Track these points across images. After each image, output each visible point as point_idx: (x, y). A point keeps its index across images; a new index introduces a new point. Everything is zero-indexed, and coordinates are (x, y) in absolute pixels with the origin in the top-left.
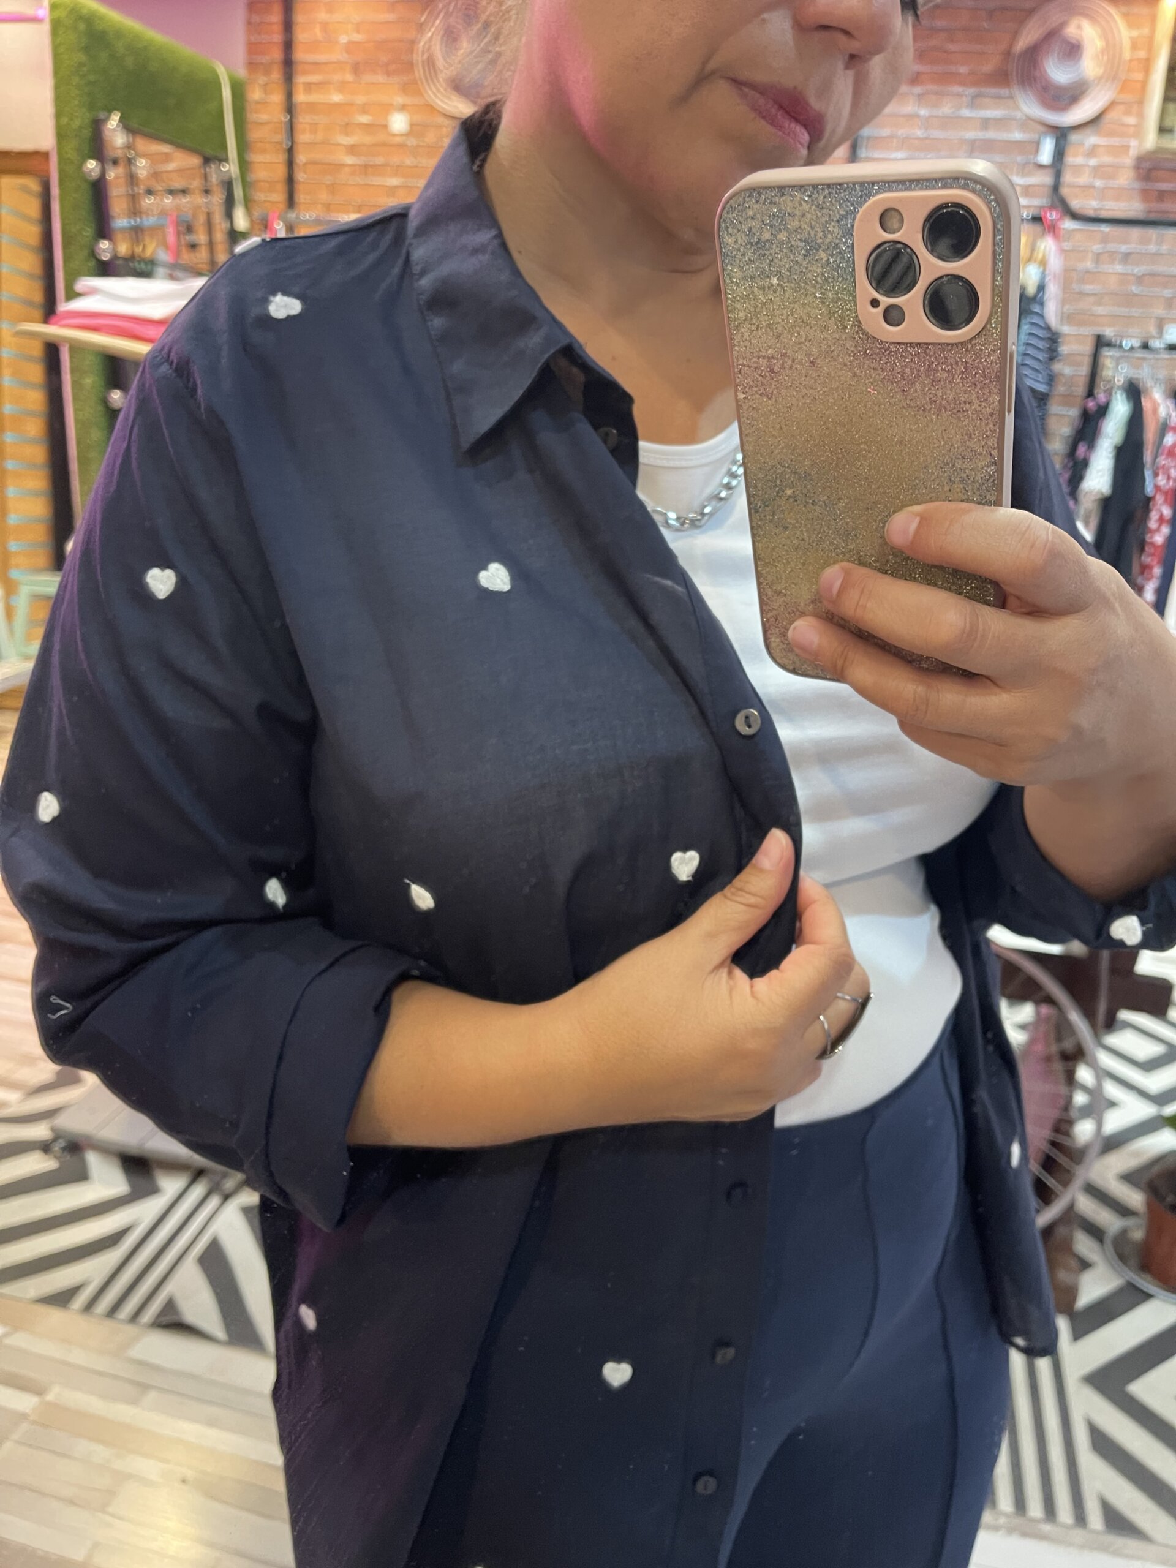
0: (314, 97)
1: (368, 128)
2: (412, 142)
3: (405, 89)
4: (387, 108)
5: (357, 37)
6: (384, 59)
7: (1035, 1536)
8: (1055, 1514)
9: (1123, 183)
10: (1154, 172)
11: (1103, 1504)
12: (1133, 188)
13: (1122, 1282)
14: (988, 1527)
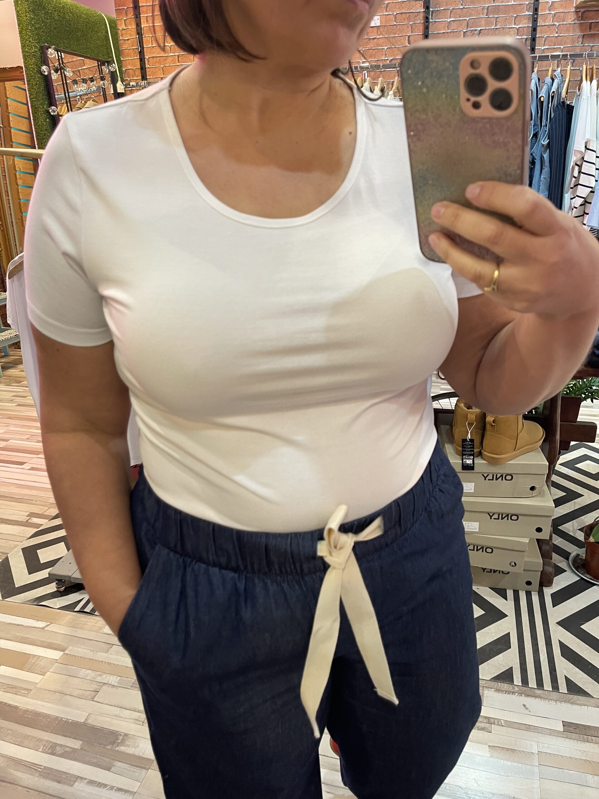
7: (533, 696)
8: (543, 686)
9: (570, 21)
10: (586, 13)
11: (567, 679)
12: (575, 23)
13: (579, 578)
14: (509, 693)
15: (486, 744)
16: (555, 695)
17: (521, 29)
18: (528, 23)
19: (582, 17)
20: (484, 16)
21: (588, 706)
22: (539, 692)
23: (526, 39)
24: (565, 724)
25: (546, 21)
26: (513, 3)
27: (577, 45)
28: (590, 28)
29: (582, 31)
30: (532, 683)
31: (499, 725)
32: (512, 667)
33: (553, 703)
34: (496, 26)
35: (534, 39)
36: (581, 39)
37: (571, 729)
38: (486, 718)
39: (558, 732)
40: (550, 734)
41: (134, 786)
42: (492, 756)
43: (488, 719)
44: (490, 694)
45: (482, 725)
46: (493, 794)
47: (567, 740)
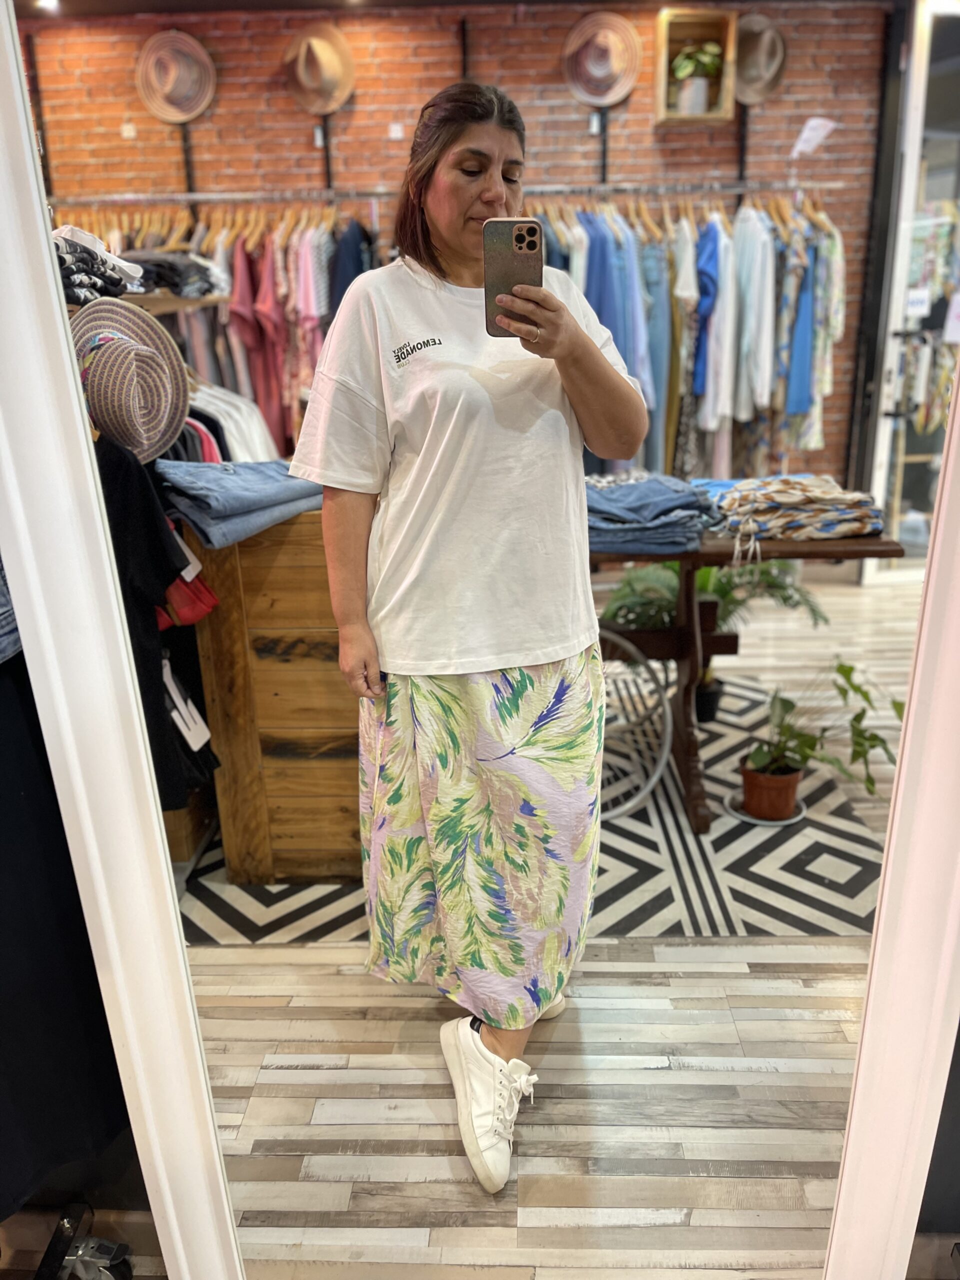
0: (59, 116)
1: (104, 136)
2: (140, 144)
3: (130, 106)
4: (119, 121)
5: (87, 70)
6: (111, 84)
7: (709, 945)
8: (719, 933)
9: (648, 145)
10: (667, 136)
11: (745, 923)
12: (654, 148)
13: (739, 822)
14: (681, 945)
15: (666, 998)
16: (734, 939)
17: (588, 153)
18: (596, 145)
19: (663, 140)
21: (772, 944)
22: (715, 939)
23: (595, 167)
24: (750, 965)
25: (619, 143)
27: (659, 175)
28: (674, 155)
29: (663, 158)
30: (706, 931)
31: (676, 977)
32: (680, 921)
33: (733, 948)
35: (604, 167)
36: (663, 168)
37: (758, 969)
38: (661, 973)
39: (745, 974)
40: (736, 978)
41: (236, 1119)
42: (676, 1008)
43: (664, 973)
44: (660, 950)
45: (659, 981)
46: (686, 1044)
47: (757, 981)
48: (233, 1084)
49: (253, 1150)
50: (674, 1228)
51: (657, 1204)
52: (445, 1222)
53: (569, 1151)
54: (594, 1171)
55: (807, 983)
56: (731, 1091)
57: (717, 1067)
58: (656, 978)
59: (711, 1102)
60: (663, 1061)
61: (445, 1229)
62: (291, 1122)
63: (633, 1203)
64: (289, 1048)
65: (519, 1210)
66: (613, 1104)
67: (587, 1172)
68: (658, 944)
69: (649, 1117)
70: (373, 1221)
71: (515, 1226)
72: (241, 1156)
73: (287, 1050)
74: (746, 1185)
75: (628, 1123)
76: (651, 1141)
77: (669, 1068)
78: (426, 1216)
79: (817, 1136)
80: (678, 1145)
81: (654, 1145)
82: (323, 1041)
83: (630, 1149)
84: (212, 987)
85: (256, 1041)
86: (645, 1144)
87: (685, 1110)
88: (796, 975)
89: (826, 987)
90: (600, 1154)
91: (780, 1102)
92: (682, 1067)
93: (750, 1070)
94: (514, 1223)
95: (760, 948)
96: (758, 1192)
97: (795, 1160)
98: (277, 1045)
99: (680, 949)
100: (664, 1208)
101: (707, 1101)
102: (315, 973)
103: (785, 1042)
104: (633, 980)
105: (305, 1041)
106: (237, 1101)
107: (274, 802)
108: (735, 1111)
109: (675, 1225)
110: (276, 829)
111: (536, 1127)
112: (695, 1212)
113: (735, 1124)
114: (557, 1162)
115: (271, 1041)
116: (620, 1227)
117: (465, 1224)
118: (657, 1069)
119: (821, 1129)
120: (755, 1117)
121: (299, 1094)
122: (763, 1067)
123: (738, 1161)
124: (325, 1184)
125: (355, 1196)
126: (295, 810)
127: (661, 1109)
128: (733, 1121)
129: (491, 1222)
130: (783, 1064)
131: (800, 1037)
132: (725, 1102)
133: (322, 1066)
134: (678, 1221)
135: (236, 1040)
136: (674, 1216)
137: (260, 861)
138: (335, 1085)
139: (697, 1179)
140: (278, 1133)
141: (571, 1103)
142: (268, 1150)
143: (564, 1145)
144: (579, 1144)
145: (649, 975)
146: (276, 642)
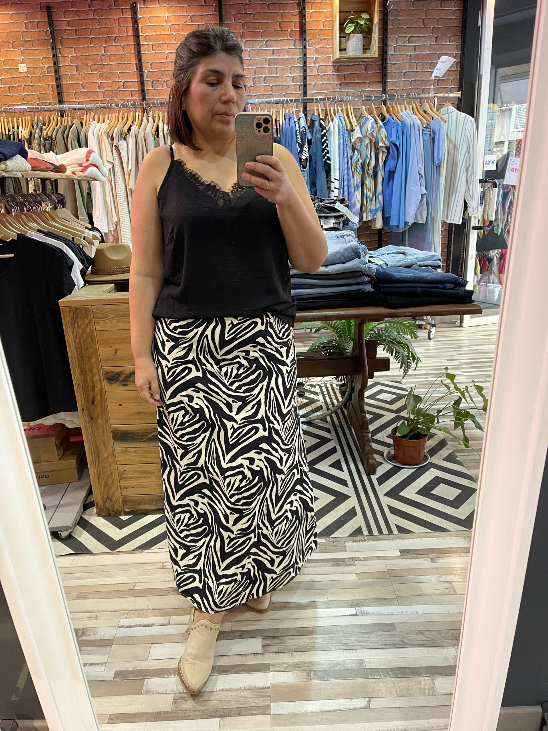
1: (8, 71)
2: (29, 75)
3: (22, 53)
4: (16, 62)
7: (377, 540)
8: (382, 532)
9: (330, 73)
10: (340, 67)
11: (397, 526)
12: (333, 74)
13: (392, 466)
14: (362, 541)
15: (353, 573)
16: (391, 536)
17: (295, 77)
18: (300, 73)
19: (338, 70)
20: (267, 66)
21: (413, 538)
22: (381, 537)
23: (300, 85)
24: (401, 551)
25: (313, 71)
26: (287, 57)
27: (336, 90)
28: (345, 78)
29: (339, 80)
30: (375, 532)
31: (359, 560)
32: (360, 526)
33: (390, 541)
34: (276, 74)
35: (305, 86)
36: (339, 86)
37: (405, 553)
38: (350, 558)
39: (398, 556)
40: (393, 559)
41: (104, 659)
42: (359, 579)
43: (352, 558)
44: (349, 544)
45: (349, 563)
46: (365, 600)
47: (404, 560)
48: (102, 638)
49: (114, 678)
50: (360, 710)
51: (352, 696)
52: (228, 714)
53: (300, 667)
54: (314, 678)
55: (433, 560)
56: (391, 626)
57: (383, 612)
58: (347, 562)
59: (380, 633)
60: (353, 610)
61: (229, 718)
62: (137, 659)
63: (337, 696)
64: (134, 614)
65: (272, 704)
66: (324, 638)
67: (311, 680)
68: (347, 541)
69: (345, 644)
70: (186, 717)
71: (270, 714)
72: (107, 681)
73: (133, 616)
74: (401, 682)
75: (333, 649)
76: (347, 659)
77: (356, 615)
78: (217, 711)
79: (441, 650)
80: (362, 660)
81: (348, 661)
82: (155, 609)
83: (335, 665)
84: (88, 580)
85: (115, 611)
86: (344, 661)
87: (365, 639)
88: (426, 556)
89: (443, 562)
90: (318, 668)
91: (419, 631)
92: (363, 614)
93: (402, 613)
94: (269, 712)
95: (405, 540)
96: (408, 686)
97: (429, 666)
98: (127, 613)
99: (361, 543)
100: (355, 698)
101: (378, 633)
102: (150, 568)
103: (421, 595)
104: (334, 563)
105: (144, 610)
106: (104, 648)
107: (121, 468)
108: (394, 638)
109: (361, 708)
110: (123, 483)
111: (280, 654)
112: (372, 699)
113: (394, 646)
114: (293, 674)
115: (124, 611)
116: (330, 711)
117: (240, 714)
118: (350, 615)
119: (443, 647)
120: (405, 641)
121: (140, 642)
122: (409, 611)
123: (397, 669)
124: (157, 696)
125: (175, 702)
126: (135, 472)
127: (352, 639)
128: (393, 644)
129: (255, 712)
130: (421, 609)
131: (429, 592)
132: (388, 633)
133: (154, 624)
134: (363, 706)
135: (103, 611)
136: (360, 703)
137: (115, 502)
138: (162, 635)
139: (373, 680)
140: (130, 666)
141: (300, 639)
142: (123, 677)
143: (297, 664)
144: (305, 663)
145: (343, 560)
146: (119, 374)
